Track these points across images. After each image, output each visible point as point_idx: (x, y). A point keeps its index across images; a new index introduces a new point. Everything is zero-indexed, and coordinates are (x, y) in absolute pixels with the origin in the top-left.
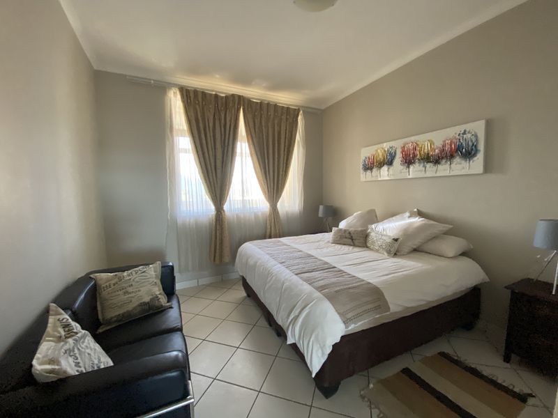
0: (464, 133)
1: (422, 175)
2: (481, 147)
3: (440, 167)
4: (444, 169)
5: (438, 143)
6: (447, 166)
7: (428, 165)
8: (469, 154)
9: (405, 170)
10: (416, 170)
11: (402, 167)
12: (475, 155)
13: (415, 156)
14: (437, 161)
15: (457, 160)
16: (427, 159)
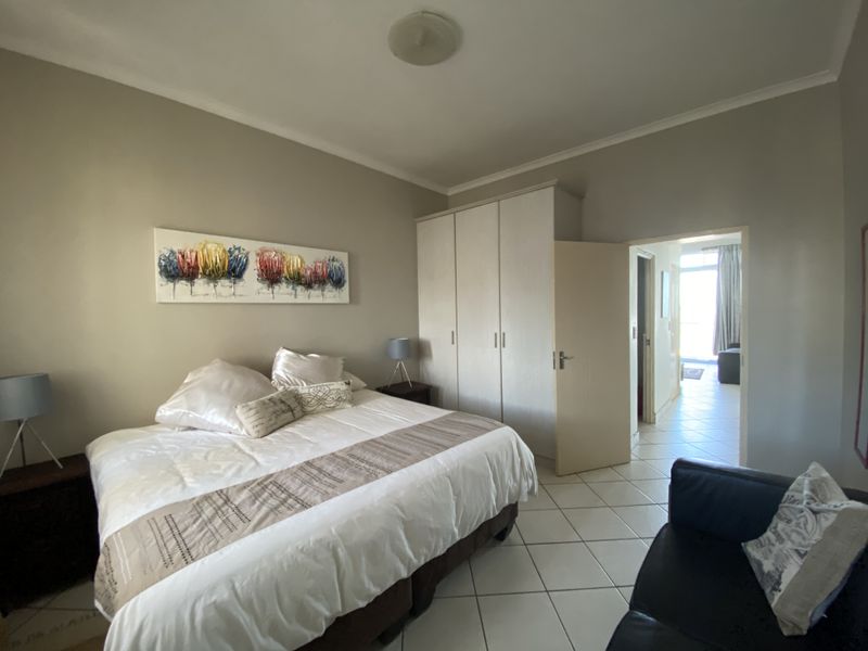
0: (333, 260)
1: (291, 300)
2: (347, 278)
3: (312, 292)
4: (315, 296)
5: (309, 263)
6: (318, 292)
7: (299, 288)
8: (338, 283)
9: (265, 290)
10: (284, 293)
11: (260, 285)
12: (343, 285)
13: (279, 272)
14: (309, 286)
15: (329, 286)
16: (297, 280)
